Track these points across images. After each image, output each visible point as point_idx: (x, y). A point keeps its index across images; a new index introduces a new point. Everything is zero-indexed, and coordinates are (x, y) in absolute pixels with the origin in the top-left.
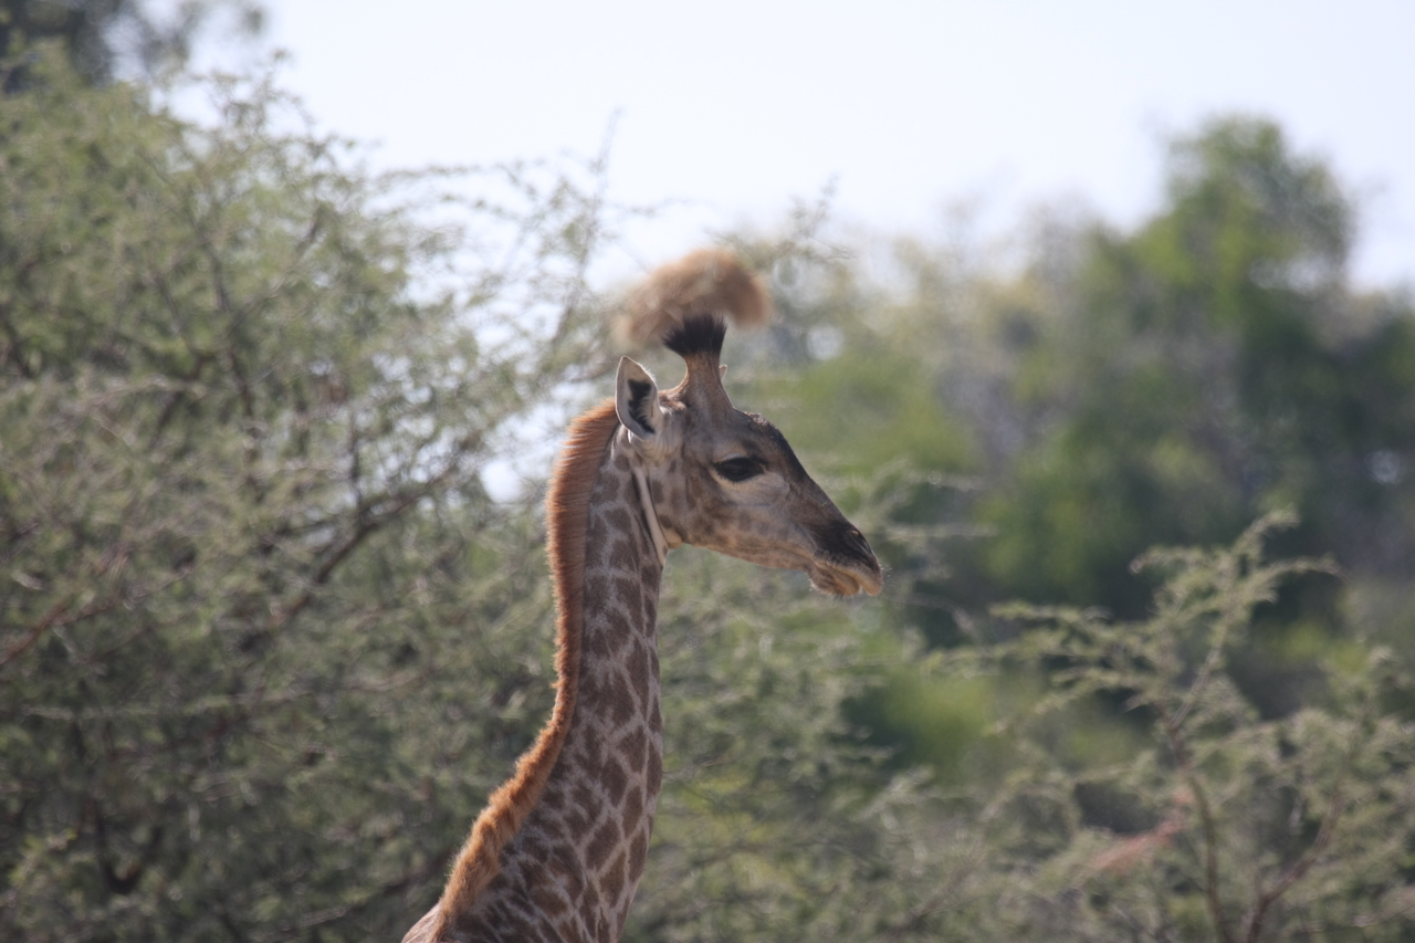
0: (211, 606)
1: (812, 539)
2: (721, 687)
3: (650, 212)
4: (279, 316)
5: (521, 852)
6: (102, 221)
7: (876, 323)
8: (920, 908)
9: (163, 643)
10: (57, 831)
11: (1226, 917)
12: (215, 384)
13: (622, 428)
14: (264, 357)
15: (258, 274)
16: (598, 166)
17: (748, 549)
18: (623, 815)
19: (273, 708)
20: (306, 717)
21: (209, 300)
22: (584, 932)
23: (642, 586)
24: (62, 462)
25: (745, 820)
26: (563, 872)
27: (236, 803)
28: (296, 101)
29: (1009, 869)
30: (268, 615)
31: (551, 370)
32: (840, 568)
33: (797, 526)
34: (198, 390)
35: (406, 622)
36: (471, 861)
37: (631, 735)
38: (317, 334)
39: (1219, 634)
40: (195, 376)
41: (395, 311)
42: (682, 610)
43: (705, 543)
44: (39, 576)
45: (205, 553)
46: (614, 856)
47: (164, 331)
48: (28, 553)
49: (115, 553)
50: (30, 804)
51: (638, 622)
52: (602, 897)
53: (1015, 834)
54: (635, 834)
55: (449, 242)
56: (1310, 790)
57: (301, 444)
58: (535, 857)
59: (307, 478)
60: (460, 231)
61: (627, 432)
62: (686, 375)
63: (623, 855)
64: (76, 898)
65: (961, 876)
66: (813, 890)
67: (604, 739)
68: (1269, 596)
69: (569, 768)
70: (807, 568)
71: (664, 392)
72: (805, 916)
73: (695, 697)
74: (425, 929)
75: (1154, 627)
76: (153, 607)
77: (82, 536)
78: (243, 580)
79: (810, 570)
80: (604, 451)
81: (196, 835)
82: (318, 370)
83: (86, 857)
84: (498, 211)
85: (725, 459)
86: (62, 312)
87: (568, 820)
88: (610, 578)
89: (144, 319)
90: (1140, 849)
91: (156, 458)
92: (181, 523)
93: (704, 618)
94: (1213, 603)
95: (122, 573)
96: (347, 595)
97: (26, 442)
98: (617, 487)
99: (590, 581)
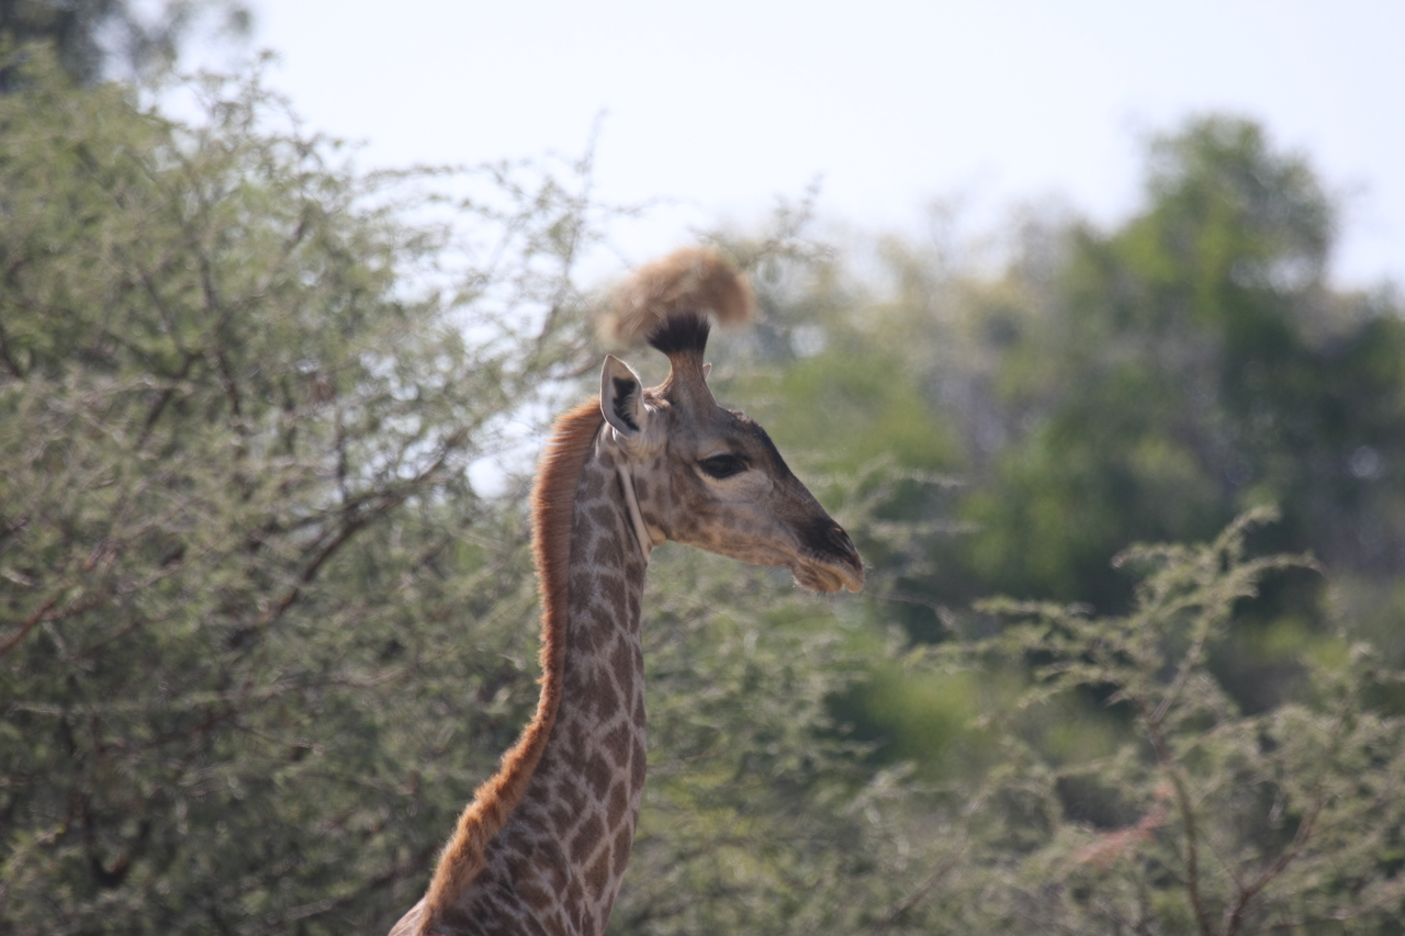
0: (197, 602)
1: (795, 537)
2: (706, 683)
3: (635, 212)
4: (267, 314)
5: (506, 846)
6: (90, 221)
8: (903, 902)
9: (152, 639)
10: (45, 827)
11: (1206, 912)
12: (202, 382)
13: (607, 425)
14: (251, 355)
15: (245, 273)
16: (583, 167)
17: (732, 546)
18: (608, 810)
19: (261, 704)
20: (293, 712)
21: (198, 300)
22: (568, 926)
23: (626, 583)
24: (51, 460)
25: (730, 815)
26: (548, 866)
27: (223, 797)
28: (284, 101)
29: (991, 863)
30: (257, 613)
31: (536, 368)
32: (823, 565)
33: (780, 524)
34: (186, 388)
35: (392, 618)
36: (456, 855)
37: (615, 730)
38: (304, 334)
39: (1200, 629)
40: (183, 375)
41: (383, 310)
42: (666, 607)
43: (689, 540)
44: (28, 572)
45: (193, 549)
46: (598, 850)
47: (153, 331)
48: (18, 550)
49: (104, 551)
50: (20, 799)
51: (623, 621)
52: (587, 892)
53: (998, 828)
55: (436, 241)
56: (1290, 785)
57: (288, 442)
58: (521, 851)
59: (294, 475)
60: (447, 232)
61: (611, 430)
62: (670, 373)
63: (607, 850)
64: (64, 892)
65: (943, 872)
66: (796, 883)
67: (588, 735)
68: (1250, 592)
69: (554, 763)
70: (790, 564)
71: (648, 389)
72: (789, 910)
73: (681, 692)
74: (411, 923)
75: (1135, 622)
76: (141, 603)
77: (71, 533)
78: (230, 577)
79: (793, 567)
80: (589, 448)
81: (183, 829)
82: (306, 368)
83: (75, 851)
84: (485, 210)
85: (709, 456)
86: (52, 311)
87: (553, 815)
88: (594, 574)
89: (132, 317)
90: (1122, 844)
91: (143, 455)
92: (169, 519)
93: (688, 615)
94: (1194, 599)
95: (111, 568)
96: (333, 591)
97: (14, 440)
98: (602, 483)
99: (574, 577)
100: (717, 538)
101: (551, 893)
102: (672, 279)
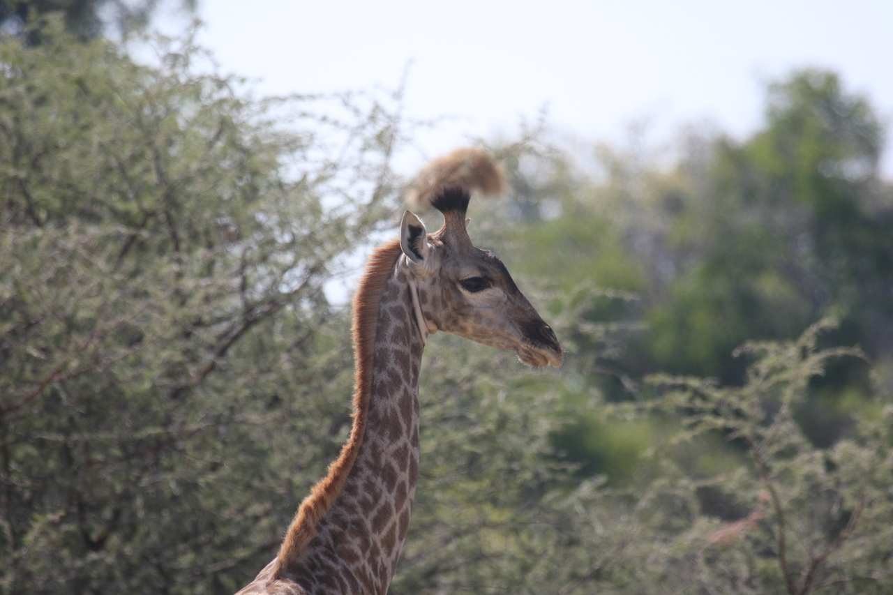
0: (151, 370)
1: (519, 330)
2: (472, 424)
3: (431, 124)
4: (197, 187)
5: (330, 523)
6: (86, 127)
7: (583, 197)
8: (598, 564)
9: (122, 393)
10: (53, 511)
11: (791, 573)
12: (155, 231)
13: (404, 254)
14: (187, 214)
15: (183, 161)
16: (397, 95)
17: (480, 335)
18: (395, 499)
19: (191, 435)
20: (210, 440)
21: (152, 178)
22: (370, 574)
23: (411, 356)
24: (59, 279)
25: (487, 508)
26: (357, 536)
27: (167, 494)
28: (208, 53)
29: (653, 540)
30: (188, 377)
31: (367, 222)
32: (536, 349)
33: (511, 322)
34: (145, 234)
35: (274, 381)
36: (297, 529)
37: (400, 448)
38: (220, 201)
39: (788, 395)
40: (143, 225)
41: (270, 186)
42: (449, 375)
43: (453, 331)
44: (44, 350)
45: (148, 336)
46: (389, 525)
47: (124, 197)
48: (37, 336)
49: (92, 337)
50: (38, 494)
51: (407, 379)
52: (382, 552)
53: (658, 518)
54: (402, 511)
55: (304, 141)
56: (846, 492)
57: (209, 269)
58: (340, 526)
59: (212, 290)
60: (312, 136)
61: (405, 259)
62: (444, 224)
63: (395, 524)
64: (65, 553)
65: (623, 545)
66: (530, 552)
67: (383, 451)
68: (819, 371)
69: (361, 470)
70: (516, 348)
71: (430, 234)
72: (525, 569)
73: (457, 429)
74: (268, 572)
75: (747, 391)
76: (115, 370)
77: (71, 325)
78: (172, 354)
79: (518, 350)
80: (391, 270)
81: (141, 514)
82: (220, 221)
83: (71, 527)
84: (336, 123)
85: (467, 278)
86: (59, 185)
87: (361, 503)
88: (391, 349)
89: (111, 189)
90: (737, 530)
91: (118, 277)
92: (134, 317)
93: (462, 381)
94: (784, 376)
95: (96, 349)
96: (239, 364)
97: (36, 266)
98: (398, 292)
99: (378, 350)
100: (470, 330)
101: (359, 553)
102: (454, 167)
